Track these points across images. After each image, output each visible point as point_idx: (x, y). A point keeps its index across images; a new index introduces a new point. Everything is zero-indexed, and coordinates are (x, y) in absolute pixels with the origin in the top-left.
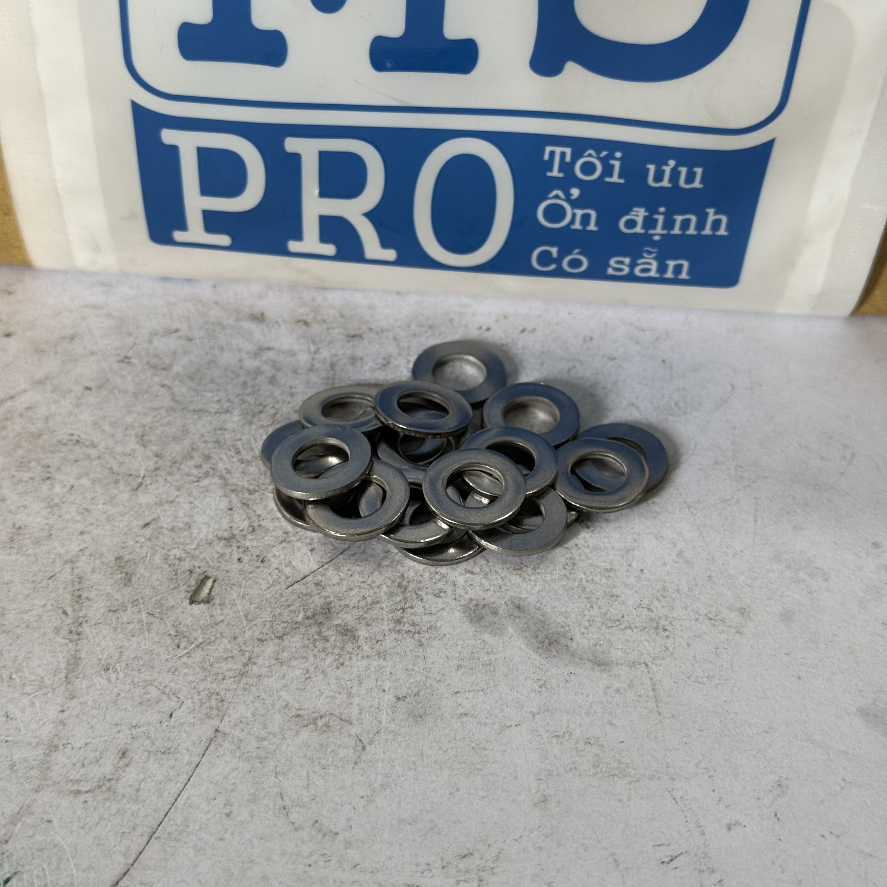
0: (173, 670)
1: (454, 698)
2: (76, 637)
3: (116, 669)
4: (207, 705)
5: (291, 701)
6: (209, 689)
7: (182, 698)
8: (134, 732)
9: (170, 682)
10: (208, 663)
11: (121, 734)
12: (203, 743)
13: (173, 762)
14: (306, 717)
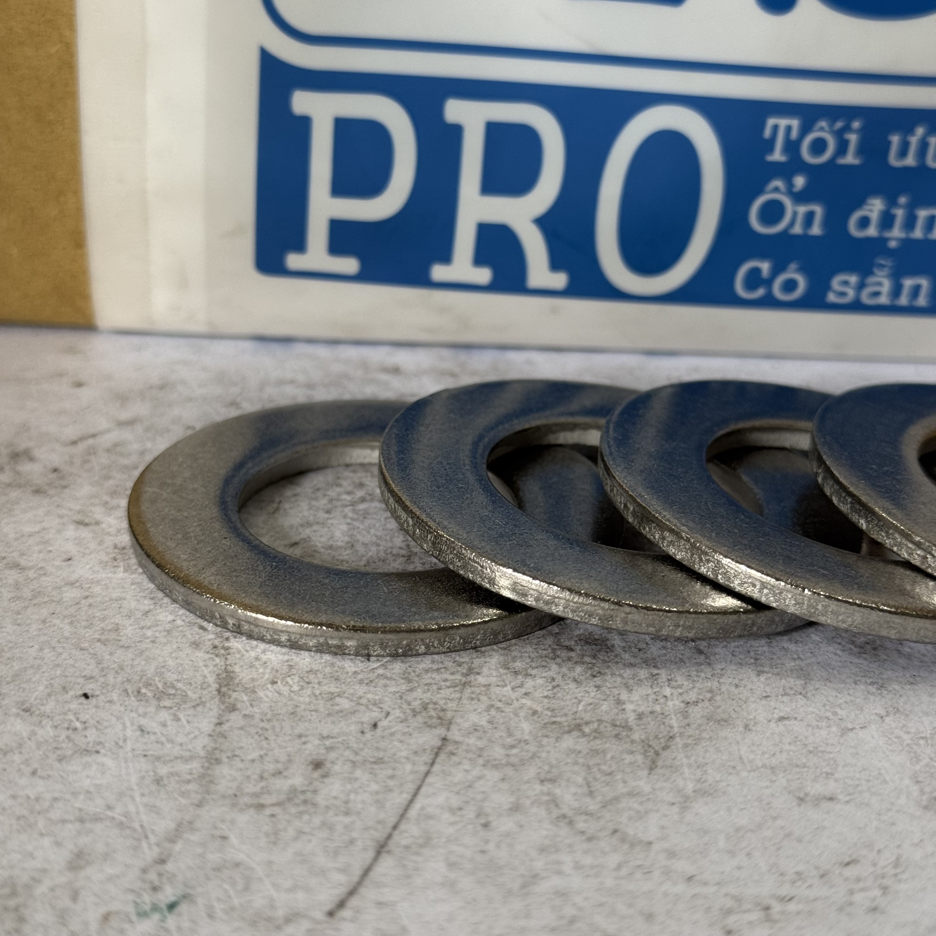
0: (366, 681)
1: (764, 702)
2: (222, 652)
3: (287, 682)
4: (424, 714)
5: (539, 709)
6: (421, 699)
7: (386, 708)
8: (328, 743)
9: (365, 693)
10: (413, 674)
11: (309, 746)
12: (428, 751)
13: (390, 772)
14: (565, 724)
